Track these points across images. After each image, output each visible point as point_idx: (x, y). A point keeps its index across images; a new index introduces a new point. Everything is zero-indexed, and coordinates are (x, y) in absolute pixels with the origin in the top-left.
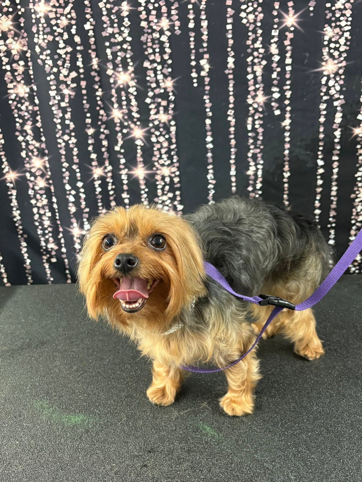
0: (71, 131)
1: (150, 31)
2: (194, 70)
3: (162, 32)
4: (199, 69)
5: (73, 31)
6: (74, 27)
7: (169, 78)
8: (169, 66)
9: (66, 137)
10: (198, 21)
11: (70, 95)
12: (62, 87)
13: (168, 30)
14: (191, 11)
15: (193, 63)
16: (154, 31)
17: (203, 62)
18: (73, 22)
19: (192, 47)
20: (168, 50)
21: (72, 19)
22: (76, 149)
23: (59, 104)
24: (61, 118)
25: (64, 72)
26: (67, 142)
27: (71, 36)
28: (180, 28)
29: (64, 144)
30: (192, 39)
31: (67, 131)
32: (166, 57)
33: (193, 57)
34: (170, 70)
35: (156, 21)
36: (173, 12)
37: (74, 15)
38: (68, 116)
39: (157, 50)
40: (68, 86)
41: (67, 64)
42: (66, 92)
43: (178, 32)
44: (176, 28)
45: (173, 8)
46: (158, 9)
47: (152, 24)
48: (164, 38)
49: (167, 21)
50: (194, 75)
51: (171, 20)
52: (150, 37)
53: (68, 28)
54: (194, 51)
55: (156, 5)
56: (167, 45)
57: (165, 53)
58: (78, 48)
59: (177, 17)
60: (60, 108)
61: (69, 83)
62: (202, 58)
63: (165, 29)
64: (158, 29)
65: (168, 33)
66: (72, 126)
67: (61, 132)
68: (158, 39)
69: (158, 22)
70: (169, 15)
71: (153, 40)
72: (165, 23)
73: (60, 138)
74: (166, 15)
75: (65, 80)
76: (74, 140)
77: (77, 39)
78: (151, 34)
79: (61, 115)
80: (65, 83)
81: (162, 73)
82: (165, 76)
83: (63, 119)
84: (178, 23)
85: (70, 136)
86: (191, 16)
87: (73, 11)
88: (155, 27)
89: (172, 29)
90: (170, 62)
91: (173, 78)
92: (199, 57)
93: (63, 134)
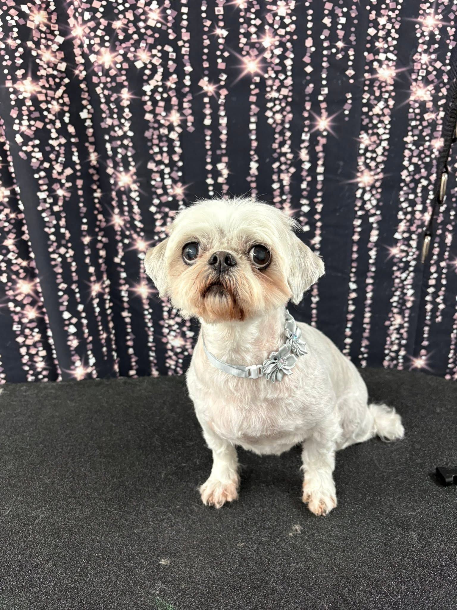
0: (68, 241)
1: (156, 125)
2: (210, 176)
3: (171, 128)
4: (216, 174)
5: (66, 119)
6: (67, 115)
7: (180, 184)
8: (180, 169)
9: (62, 250)
10: (215, 117)
11: (64, 197)
12: (56, 186)
13: (179, 126)
14: (208, 106)
15: (209, 167)
16: (161, 126)
17: (221, 166)
18: (66, 109)
19: (208, 147)
20: (178, 150)
21: (64, 104)
22: (74, 264)
23: (51, 208)
24: (55, 226)
25: (58, 168)
26: (63, 256)
27: (64, 125)
28: (193, 124)
29: (60, 260)
30: (208, 138)
31: (63, 242)
32: (176, 158)
33: (209, 160)
34: (180, 174)
35: (164, 114)
36: (186, 105)
37: (67, 100)
38: (63, 222)
39: (165, 149)
40: (62, 185)
41: (62, 159)
42: (60, 192)
43: (191, 129)
44: (189, 124)
45: (185, 100)
46: (168, 101)
47: (159, 118)
48: (173, 136)
49: (178, 115)
50: (210, 181)
51: (182, 114)
52: (156, 132)
53: (60, 115)
54: (210, 153)
55: (165, 95)
56: (178, 143)
57: (175, 153)
58: (73, 140)
59: (190, 111)
60: (53, 213)
61: (63, 181)
62: (220, 161)
63: (175, 124)
64: (167, 124)
65: (179, 130)
66: (68, 235)
67: (55, 244)
68: (167, 136)
69: (167, 116)
70: (181, 109)
71: (160, 137)
72: (175, 118)
73: (54, 252)
74: (176, 108)
75: (59, 177)
76: (71, 253)
77: (71, 129)
78: (158, 129)
79: (55, 222)
80: (59, 181)
81: (171, 177)
82: (175, 182)
83: (57, 227)
84: (191, 119)
85: (67, 248)
86: (208, 111)
87: (65, 95)
88: (162, 122)
89: (183, 124)
90: (180, 164)
91: (184, 184)
92: (216, 160)
93: (58, 247)
